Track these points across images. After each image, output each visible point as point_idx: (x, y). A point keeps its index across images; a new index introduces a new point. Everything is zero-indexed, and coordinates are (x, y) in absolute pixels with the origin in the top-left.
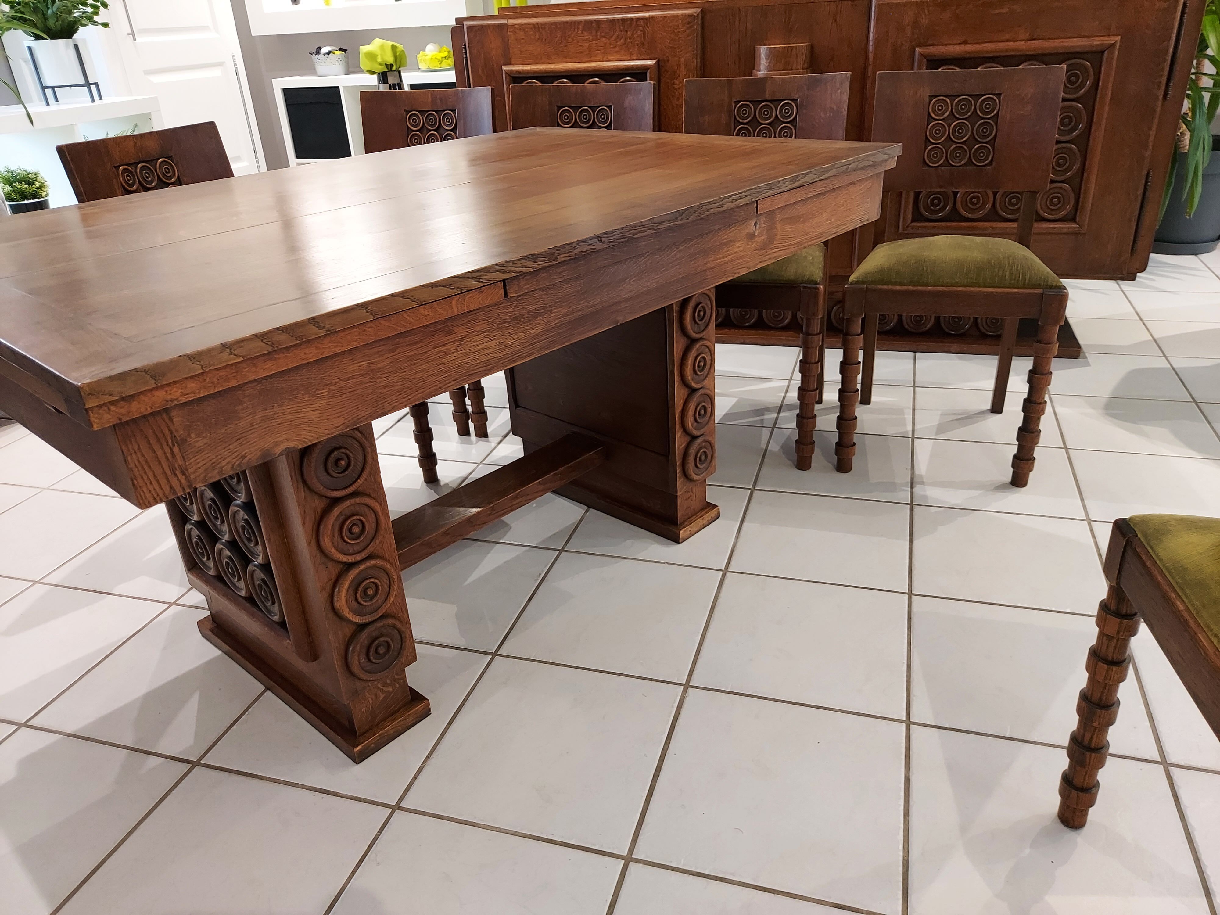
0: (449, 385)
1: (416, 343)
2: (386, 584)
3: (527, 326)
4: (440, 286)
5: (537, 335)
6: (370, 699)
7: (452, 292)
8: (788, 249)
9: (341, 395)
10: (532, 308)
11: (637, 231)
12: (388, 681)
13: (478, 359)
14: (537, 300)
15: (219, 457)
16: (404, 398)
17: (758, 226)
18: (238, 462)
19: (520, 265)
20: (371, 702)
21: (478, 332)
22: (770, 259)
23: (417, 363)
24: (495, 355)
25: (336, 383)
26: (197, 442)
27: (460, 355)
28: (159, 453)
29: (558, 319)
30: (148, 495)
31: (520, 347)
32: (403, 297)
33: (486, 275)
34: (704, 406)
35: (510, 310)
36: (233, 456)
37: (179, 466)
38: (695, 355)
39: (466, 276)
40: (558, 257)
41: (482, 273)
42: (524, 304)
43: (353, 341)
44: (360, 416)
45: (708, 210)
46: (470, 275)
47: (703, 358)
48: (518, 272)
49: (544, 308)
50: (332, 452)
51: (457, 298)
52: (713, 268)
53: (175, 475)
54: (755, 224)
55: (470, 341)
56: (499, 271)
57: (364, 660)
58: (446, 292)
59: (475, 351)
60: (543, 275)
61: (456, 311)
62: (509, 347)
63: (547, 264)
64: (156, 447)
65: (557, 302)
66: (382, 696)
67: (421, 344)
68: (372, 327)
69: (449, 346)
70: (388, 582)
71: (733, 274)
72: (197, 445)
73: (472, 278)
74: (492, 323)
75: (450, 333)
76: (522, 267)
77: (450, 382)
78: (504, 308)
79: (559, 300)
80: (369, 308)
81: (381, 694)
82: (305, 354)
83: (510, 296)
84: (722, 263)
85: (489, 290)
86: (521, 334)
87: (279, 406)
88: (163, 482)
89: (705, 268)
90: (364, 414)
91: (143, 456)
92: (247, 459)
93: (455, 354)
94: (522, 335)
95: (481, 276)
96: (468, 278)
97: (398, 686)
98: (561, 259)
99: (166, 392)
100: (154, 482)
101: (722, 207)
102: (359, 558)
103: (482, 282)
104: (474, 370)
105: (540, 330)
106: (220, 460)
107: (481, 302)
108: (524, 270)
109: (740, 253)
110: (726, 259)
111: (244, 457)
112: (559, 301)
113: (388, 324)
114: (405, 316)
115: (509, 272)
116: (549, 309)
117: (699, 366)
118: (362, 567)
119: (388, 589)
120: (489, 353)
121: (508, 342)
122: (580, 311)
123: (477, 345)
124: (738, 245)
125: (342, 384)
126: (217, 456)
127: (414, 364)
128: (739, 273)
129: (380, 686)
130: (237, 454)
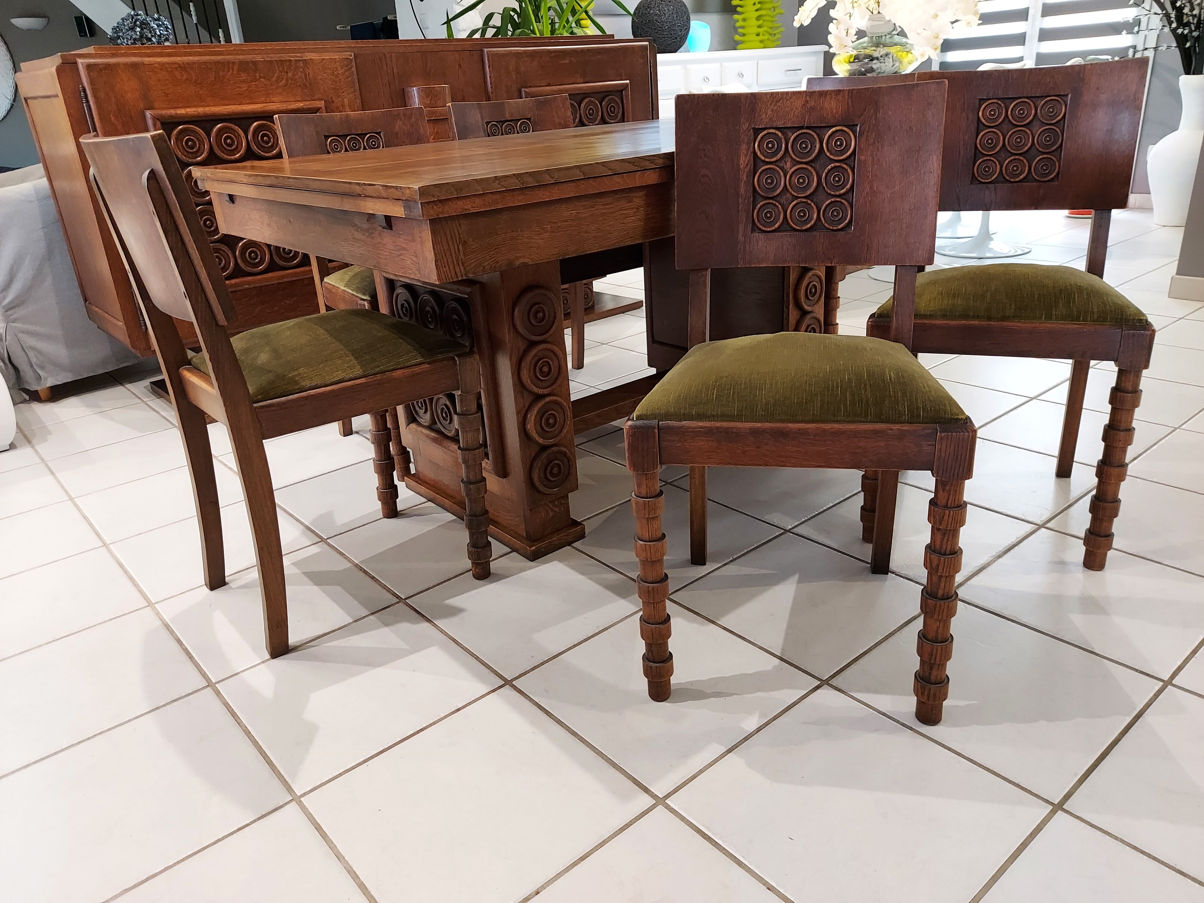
1: (608, 204)
6: (543, 514)
7: (636, 168)
12: (556, 503)
20: (543, 517)
25: (556, 222)
26: (472, 245)
27: (636, 220)
28: (452, 247)
30: (443, 274)
32: (604, 166)
33: (658, 160)
34: (812, 328)
36: (492, 260)
37: (461, 259)
38: (808, 282)
39: (645, 158)
43: (569, 192)
46: (647, 158)
47: (814, 285)
50: (534, 305)
51: (639, 174)
53: (458, 264)
57: (542, 475)
58: (632, 168)
61: (636, 183)
64: (450, 243)
66: (551, 514)
67: (611, 206)
69: (629, 212)
72: (473, 247)
73: (649, 161)
80: (582, 170)
81: (551, 512)
82: (541, 195)
85: (661, 172)
87: (520, 231)
88: (452, 267)
91: (443, 247)
92: (499, 264)
93: (632, 218)
95: (655, 160)
97: (563, 509)
99: (462, 203)
100: (447, 267)
102: (546, 391)
106: (484, 261)
111: (497, 262)
113: (594, 184)
114: (603, 180)
117: (810, 292)
118: (548, 399)
119: (564, 423)
125: (559, 224)
126: (483, 258)
127: (605, 220)
129: (551, 505)
130: (494, 259)
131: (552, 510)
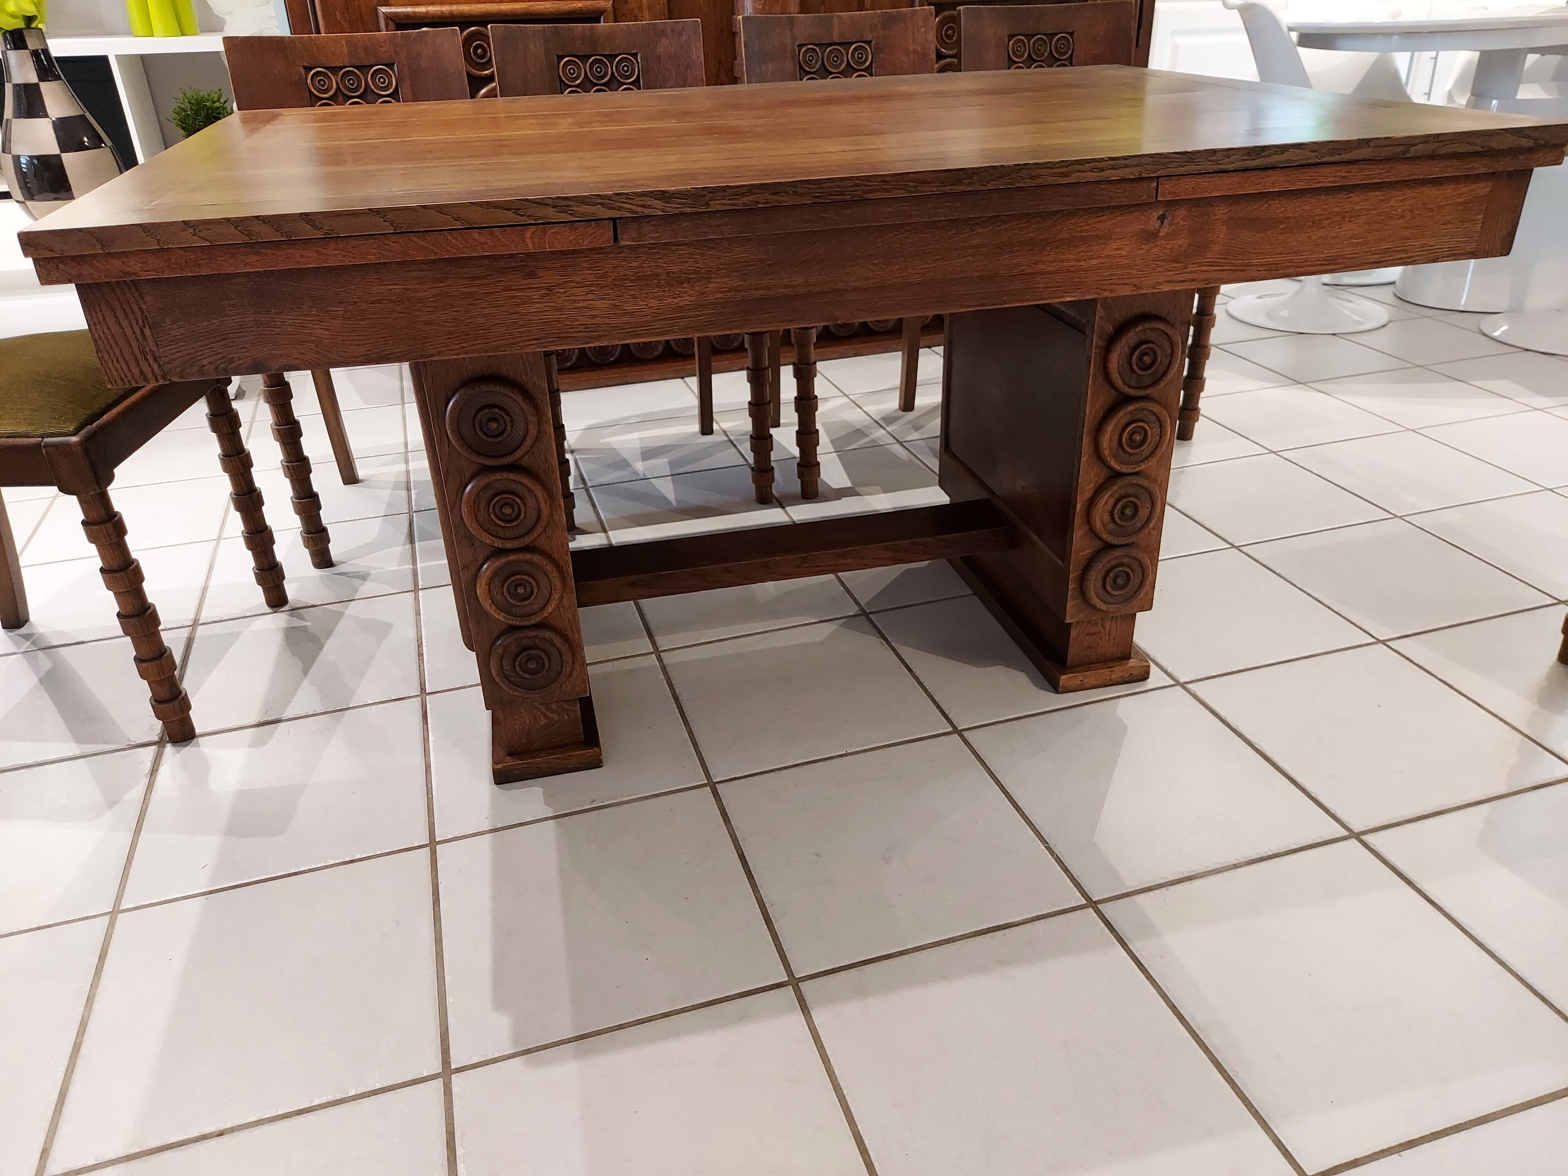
0: (528, 343)
2: (546, 588)
3: (664, 291)
4: (501, 208)
5: (681, 307)
6: (527, 719)
7: (524, 220)
8: (1243, 270)
9: (362, 320)
10: (676, 269)
11: (870, 188)
12: (554, 706)
13: (577, 320)
14: (685, 260)
15: (200, 353)
16: (455, 344)
17: (1166, 221)
18: (222, 366)
19: (640, 203)
20: (528, 722)
21: (578, 283)
22: (1193, 280)
23: (478, 304)
24: (606, 321)
25: (355, 303)
26: (172, 329)
27: (547, 309)
28: (129, 331)
29: (721, 292)
30: (115, 373)
31: (648, 318)
32: (440, 212)
33: (578, 206)
34: (1133, 503)
35: (635, 264)
36: (218, 356)
37: (150, 350)
39: (546, 202)
40: (710, 202)
41: (573, 203)
42: (659, 261)
44: (388, 352)
45: (1033, 177)
46: (551, 202)
47: (1142, 428)
48: (636, 213)
49: (695, 272)
50: (482, 408)
51: (533, 230)
52: (1053, 273)
53: (146, 359)
54: (1162, 218)
55: (565, 292)
56: (602, 204)
57: (508, 667)
58: (510, 217)
59: (572, 307)
60: (685, 224)
61: (530, 245)
62: (631, 314)
63: (689, 209)
64: (125, 323)
65: (720, 269)
66: (543, 722)
67: (484, 281)
68: (398, 243)
69: (530, 293)
70: (549, 588)
71: (1099, 291)
72: (173, 333)
74: (603, 276)
75: (532, 275)
76: (643, 206)
77: (529, 340)
78: (624, 259)
79: (726, 266)
80: (389, 217)
81: (542, 719)
82: (301, 256)
83: (623, 243)
84: (1073, 269)
85: (588, 229)
86: (652, 301)
87: (277, 313)
88: (132, 364)
89: (1034, 271)
90: (396, 350)
91: (109, 329)
94: (654, 303)
95: (569, 206)
96: (547, 205)
97: (567, 717)
98: (715, 206)
99: (123, 263)
100: (122, 363)
101: (1068, 176)
102: (508, 545)
103: (571, 214)
104: (568, 332)
105: (686, 303)
106: (201, 357)
107: (574, 242)
108: (647, 211)
109: (1119, 259)
110: (1082, 263)
112: (726, 269)
113: (424, 243)
114: (450, 238)
115: (620, 209)
116: (706, 276)
118: (512, 557)
119: (548, 595)
120: (596, 316)
121: (629, 307)
122: (762, 288)
123: (575, 301)
124: (1115, 245)
125: (364, 306)
126: (197, 352)
127: (474, 305)
128: (1112, 291)
129: (542, 709)
130: (222, 355)
131: (545, 716)
